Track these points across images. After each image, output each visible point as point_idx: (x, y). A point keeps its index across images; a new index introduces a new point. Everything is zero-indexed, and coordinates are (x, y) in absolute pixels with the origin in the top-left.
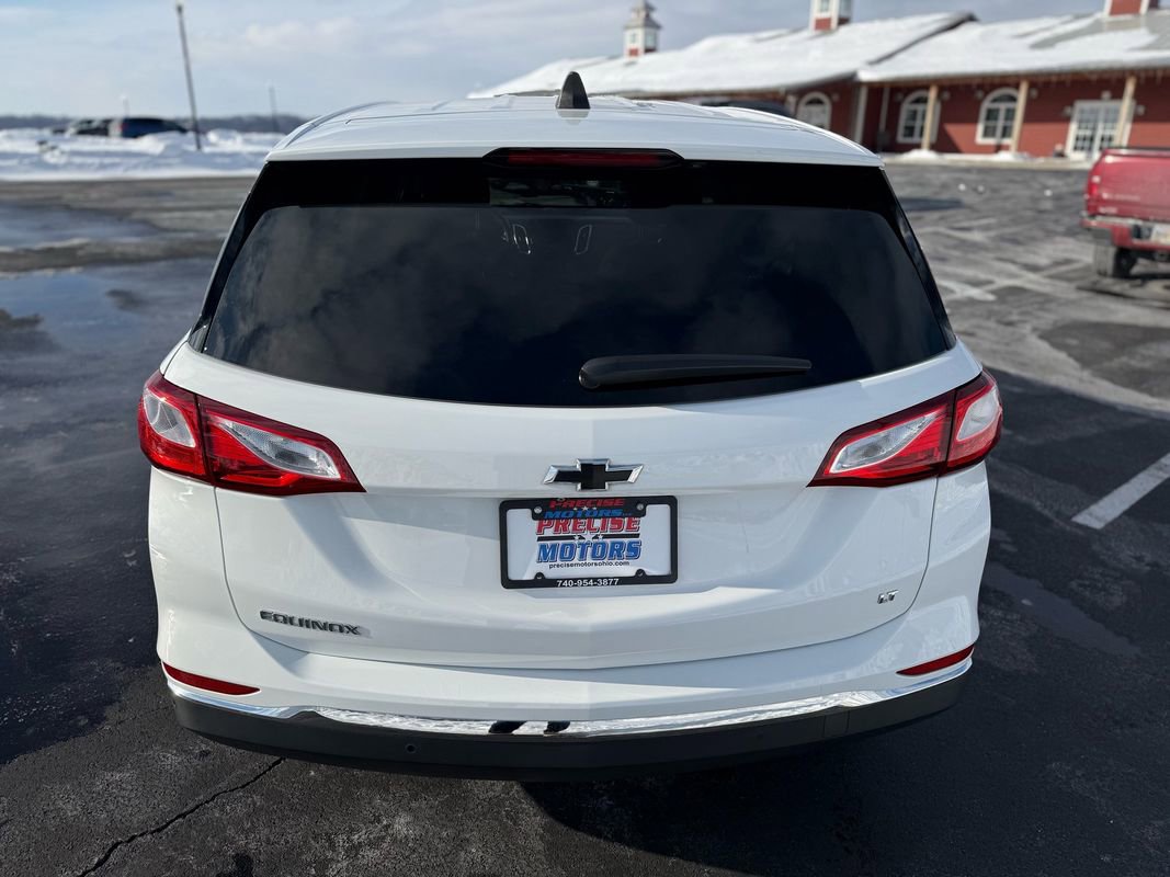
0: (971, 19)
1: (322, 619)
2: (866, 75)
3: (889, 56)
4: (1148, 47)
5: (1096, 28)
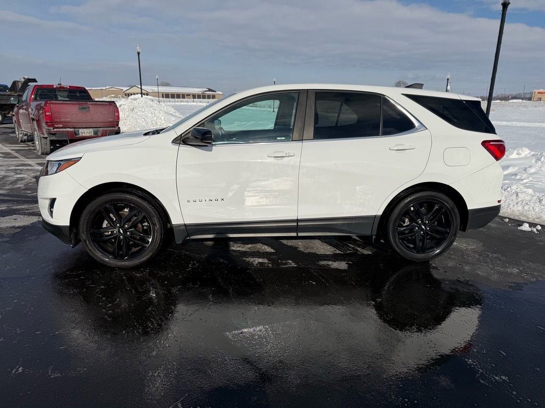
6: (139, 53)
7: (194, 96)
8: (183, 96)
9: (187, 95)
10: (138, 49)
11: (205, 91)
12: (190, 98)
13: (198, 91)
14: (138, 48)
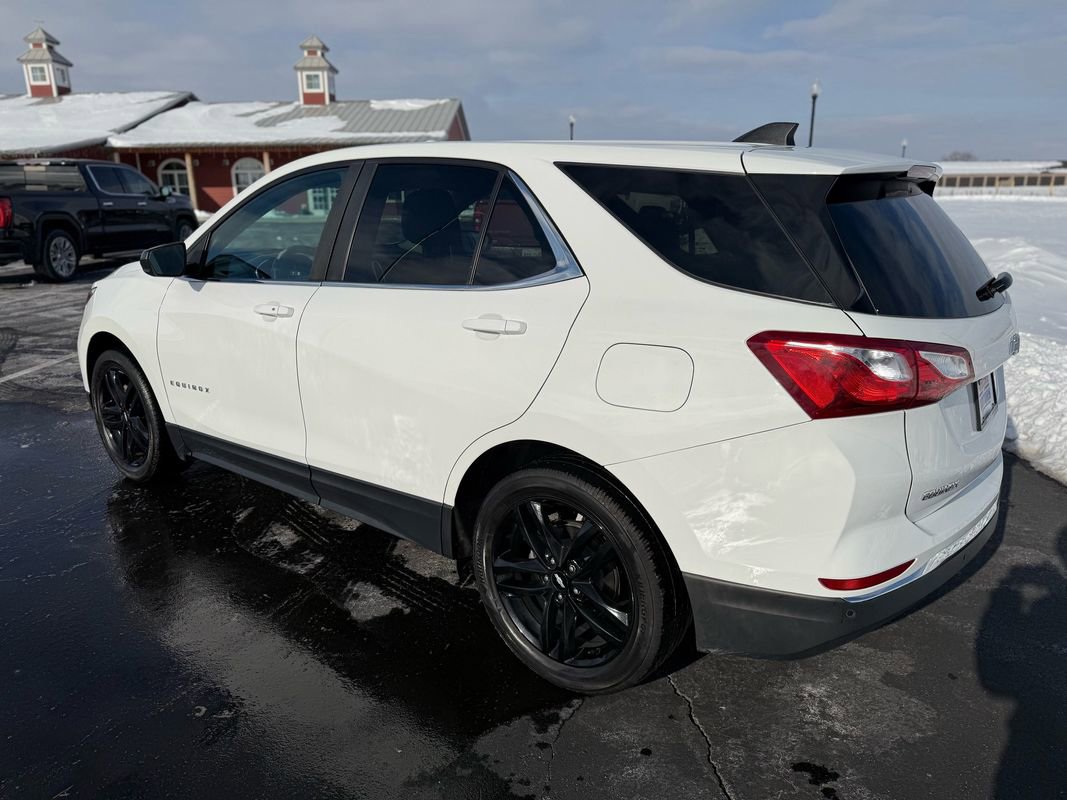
0: (192, 98)
1: (939, 487)
2: (117, 142)
3: (134, 126)
4: (343, 130)
5: (296, 114)
6: (814, 98)
7: (1019, 181)
8: (991, 182)
9: (1001, 179)
10: (816, 89)
11: (1052, 168)
12: (1009, 185)
13: (1033, 169)
14: (815, 86)
